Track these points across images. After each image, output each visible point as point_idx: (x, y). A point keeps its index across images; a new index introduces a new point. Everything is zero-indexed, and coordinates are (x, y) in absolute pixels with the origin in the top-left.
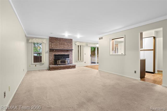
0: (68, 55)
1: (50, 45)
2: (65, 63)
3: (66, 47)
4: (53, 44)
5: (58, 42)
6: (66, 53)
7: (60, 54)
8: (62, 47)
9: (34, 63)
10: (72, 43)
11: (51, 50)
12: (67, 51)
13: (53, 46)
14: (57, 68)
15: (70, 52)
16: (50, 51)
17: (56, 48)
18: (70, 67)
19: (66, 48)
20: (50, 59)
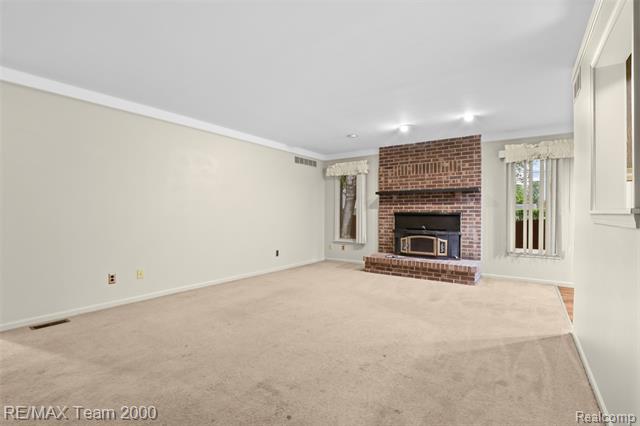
0: (456, 216)
1: (383, 179)
2: (432, 251)
3: (444, 178)
4: (390, 174)
5: (410, 160)
6: (446, 208)
7: (419, 210)
8: (426, 182)
9: (341, 240)
10: (475, 156)
11: (385, 196)
12: (450, 195)
13: (390, 181)
14: (386, 265)
15: (465, 201)
16: (381, 202)
17: (402, 189)
18: (444, 272)
19: (446, 180)
20: (382, 231)
